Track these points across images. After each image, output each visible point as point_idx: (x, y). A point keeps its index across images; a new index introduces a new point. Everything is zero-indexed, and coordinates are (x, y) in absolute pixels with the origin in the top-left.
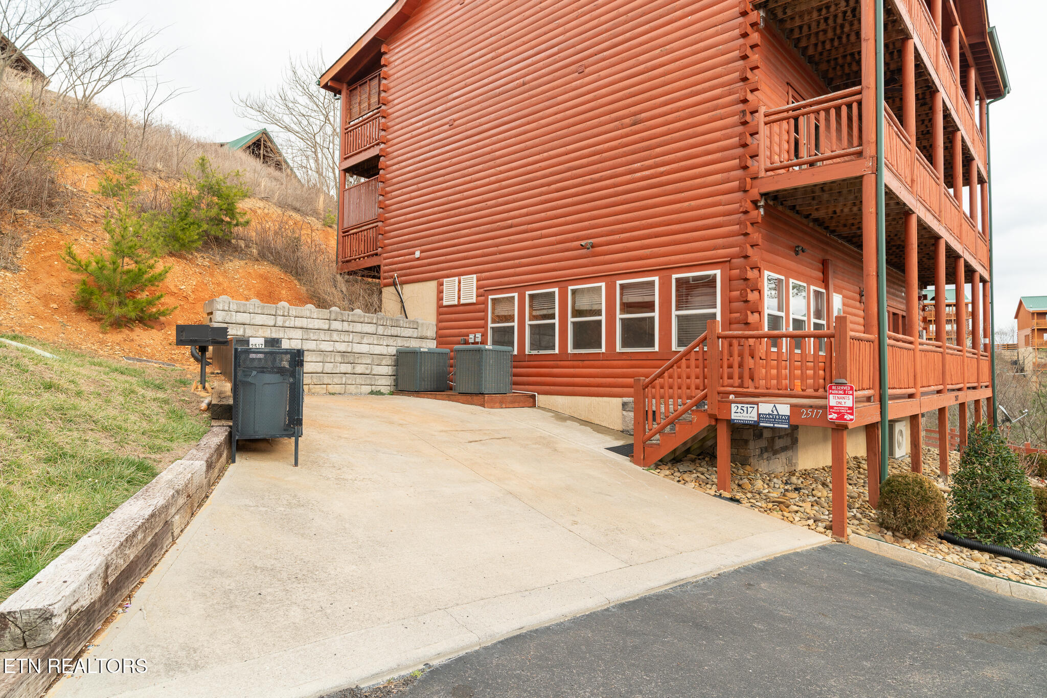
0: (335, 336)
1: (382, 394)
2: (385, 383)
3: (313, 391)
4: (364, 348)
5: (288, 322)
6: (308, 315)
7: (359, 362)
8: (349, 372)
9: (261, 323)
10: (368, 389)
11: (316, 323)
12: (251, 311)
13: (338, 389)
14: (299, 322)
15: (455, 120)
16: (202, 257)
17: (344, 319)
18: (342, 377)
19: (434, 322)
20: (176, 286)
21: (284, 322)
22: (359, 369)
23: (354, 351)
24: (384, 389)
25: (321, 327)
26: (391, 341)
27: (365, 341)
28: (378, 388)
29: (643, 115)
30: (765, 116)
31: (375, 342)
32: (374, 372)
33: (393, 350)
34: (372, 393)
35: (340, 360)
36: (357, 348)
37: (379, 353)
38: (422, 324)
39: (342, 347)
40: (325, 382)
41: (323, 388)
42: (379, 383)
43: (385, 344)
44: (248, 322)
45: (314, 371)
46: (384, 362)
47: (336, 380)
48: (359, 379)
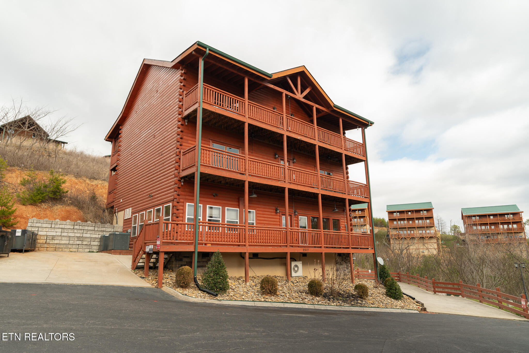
0: (75, 231)
1: (94, 252)
2: (95, 249)
3: (63, 250)
4: (88, 235)
5: (56, 226)
6: (65, 224)
7: (85, 240)
8: (80, 244)
9: (45, 227)
10: (88, 250)
11: (68, 227)
12: (42, 222)
13: (74, 250)
14: (61, 226)
15: (132, 153)
16: (45, 205)
17: (80, 225)
18: (76, 246)
19: (122, 225)
20: (26, 215)
21: (55, 226)
22: (85, 243)
23: (83, 236)
24: (95, 251)
25: (70, 228)
26: (100, 233)
27: (89, 233)
28: (92, 250)
29: (163, 152)
30: (183, 153)
31: (93, 233)
32: (91, 244)
33: (100, 236)
34: (90, 252)
35: (76, 239)
36: (85, 235)
37: (95, 237)
38: (116, 227)
39: (78, 235)
40: (69, 247)
41: (68, 250)
42: (93, 248)
43: (98, 234)
44: (40, 226)
45: (65, 243)
46: (96, 241)
47: (74, 247)
48: (84, 247)
